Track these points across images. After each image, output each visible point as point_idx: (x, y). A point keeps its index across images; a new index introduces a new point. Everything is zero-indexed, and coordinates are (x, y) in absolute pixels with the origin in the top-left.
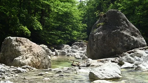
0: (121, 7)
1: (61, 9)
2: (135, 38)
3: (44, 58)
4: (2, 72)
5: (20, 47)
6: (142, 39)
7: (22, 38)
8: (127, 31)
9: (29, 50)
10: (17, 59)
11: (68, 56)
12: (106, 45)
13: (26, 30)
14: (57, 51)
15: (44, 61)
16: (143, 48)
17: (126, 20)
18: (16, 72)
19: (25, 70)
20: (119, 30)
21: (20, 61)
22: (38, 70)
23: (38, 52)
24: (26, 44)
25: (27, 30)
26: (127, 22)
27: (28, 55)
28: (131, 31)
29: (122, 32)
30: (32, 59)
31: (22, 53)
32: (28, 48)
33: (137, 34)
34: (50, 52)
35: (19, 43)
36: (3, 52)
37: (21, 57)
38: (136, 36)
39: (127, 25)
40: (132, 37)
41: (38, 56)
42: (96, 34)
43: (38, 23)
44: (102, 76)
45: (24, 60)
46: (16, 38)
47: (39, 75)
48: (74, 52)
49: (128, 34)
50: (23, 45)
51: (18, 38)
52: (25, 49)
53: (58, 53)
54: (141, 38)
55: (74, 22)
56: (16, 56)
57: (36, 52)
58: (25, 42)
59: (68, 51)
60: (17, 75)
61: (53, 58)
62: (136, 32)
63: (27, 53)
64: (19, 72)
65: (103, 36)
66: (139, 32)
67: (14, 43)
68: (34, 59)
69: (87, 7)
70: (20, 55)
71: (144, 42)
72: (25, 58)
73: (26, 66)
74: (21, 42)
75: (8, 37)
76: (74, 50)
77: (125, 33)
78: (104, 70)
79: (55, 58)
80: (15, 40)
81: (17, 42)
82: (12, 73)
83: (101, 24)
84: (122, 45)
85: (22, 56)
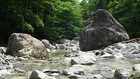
0: (118, 4)
1: (61, 7)
2: (119, 34)
3: (43, 51)
4: (8, 60)
5: (23, 42)
6: (126, 34)
7: (25, 34)
8: (113, 27)
9: (30, 44)
10: (20, 51)
11: (66, 49)
12: (94, 39)
13: (29, 27)
14: (57, 45)
15: (43, 53)
16: (126, 42)
17: (112, 18)
18: (18, 60)
19: (25, 59)
20: (106, 27)
21: (23, 53)
22: (35, 59)
23: (38, 45)
24: (28, 39)
25: (31, 27)
26: (113, 20)
27: (30, 48)
28: (116, 28)
29: (108, 28)
30: (32, 51)
31: (24, 46)
32: (29, 42)
33: (121, 30)
34: (51, 46)
35: (22, 38)
36: (9, 46)
37: (23, 50)
38: (120, 31)
39: (112, 23)
40: (117, 32)
41: (38, 49)
42: (87, 30)
43: (40, 21)
44: (80, 62)
45: (26, 52)
46: (20, 35)
47: (35, 62)
48: (72, 46)
49: (113, 30)
50: (25, 40)
51: (21, 34)
52: (27, 43)
53: (58, 47)
54: (124, 33)
55: (75, 19)
56: (20, 49)
57: (36, 46)
58: (28, 37)
59: (67, 45)
60: (18, 62)
61: (53, 51)
62: (120, 28)
63: (28, 46)
64: (20, 60)
65: (92, 32)
66: (123, 29)
67: (18, 38)
68: (35, 51)
69: (89, 4)
70: (23, 48)
71: (127, 37)
72: (27, 50)
73: (26, 56)
74: (24, 38)
75: (14, 34)
76: (72, 44)
77: (111, 29)
78: (82, 58)
79: (54, 51)
80: (19, 36)
81: (21, 37)
82: (15, 61)
83: (91, 22)
84: (107, 40)
85: (25, 49)
